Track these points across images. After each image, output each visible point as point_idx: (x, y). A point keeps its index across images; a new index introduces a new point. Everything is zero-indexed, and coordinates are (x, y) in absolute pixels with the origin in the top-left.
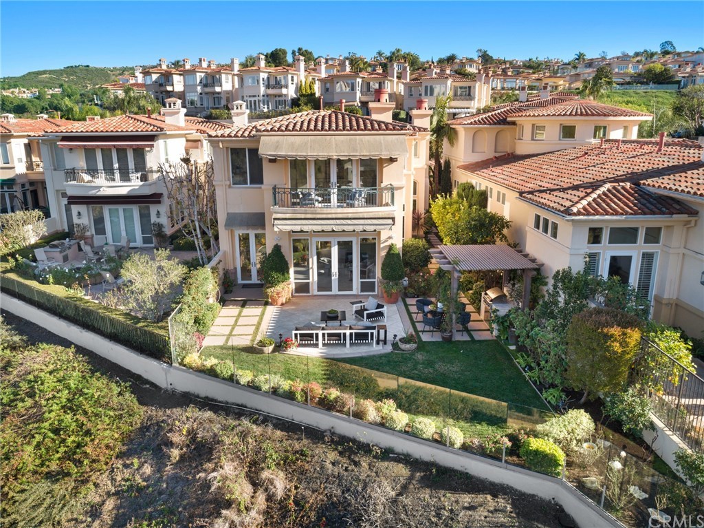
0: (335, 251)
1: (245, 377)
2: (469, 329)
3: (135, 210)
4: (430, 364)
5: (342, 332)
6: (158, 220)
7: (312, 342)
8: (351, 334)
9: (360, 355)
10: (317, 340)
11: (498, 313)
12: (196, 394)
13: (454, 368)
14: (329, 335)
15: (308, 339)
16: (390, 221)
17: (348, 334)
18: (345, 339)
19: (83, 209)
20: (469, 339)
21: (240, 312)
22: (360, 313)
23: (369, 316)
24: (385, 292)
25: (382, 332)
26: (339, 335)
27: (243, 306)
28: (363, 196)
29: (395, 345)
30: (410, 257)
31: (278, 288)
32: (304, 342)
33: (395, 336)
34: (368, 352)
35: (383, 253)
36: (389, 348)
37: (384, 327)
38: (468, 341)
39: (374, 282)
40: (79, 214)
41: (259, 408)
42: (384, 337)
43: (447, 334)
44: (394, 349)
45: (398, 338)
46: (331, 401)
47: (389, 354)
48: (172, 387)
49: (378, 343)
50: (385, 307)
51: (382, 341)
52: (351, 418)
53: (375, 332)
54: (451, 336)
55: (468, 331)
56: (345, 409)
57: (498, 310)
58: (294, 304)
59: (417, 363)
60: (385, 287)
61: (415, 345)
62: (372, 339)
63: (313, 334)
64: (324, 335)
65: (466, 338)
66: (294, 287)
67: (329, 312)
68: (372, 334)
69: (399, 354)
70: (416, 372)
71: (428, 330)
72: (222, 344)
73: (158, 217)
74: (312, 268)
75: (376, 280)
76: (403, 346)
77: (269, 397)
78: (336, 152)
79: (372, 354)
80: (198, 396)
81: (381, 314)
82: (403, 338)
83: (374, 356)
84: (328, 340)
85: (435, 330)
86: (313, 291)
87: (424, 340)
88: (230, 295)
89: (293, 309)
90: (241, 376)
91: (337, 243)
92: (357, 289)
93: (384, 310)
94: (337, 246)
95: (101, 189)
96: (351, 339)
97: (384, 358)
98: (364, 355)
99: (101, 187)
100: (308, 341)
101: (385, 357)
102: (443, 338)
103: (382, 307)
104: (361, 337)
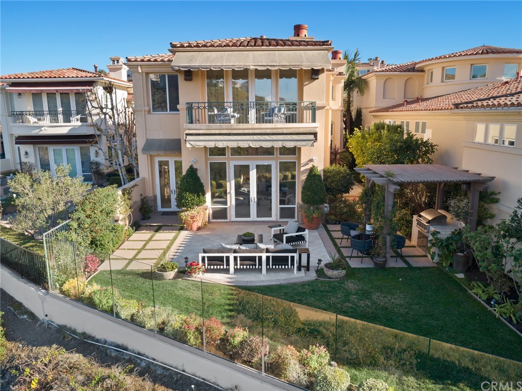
0: (253, 175)
1: (128, 308)
2: (403, 255)
3: (76, 150)
4: (365, 294)
5: (257, 255)
6: (96, 159)
7: (222, 267)
8: (268, 258)
9: (278, 283)
10: (228, 264)
11: (439, 236)
12: (73, 328)
13: (397, 300)
14: (242, 259)
15: (217, 263)
16: (312, 137)
17: (264, 259)
18: (260, 264)
19: (29, 148)
20: (404, 266)
21: (152, 237)
22: (278, 237)
23: (289, 240)
24: (306, 217)
25: (304, 256)
26: (253, 259)
27: (157, 231)
28: (282, 112)
29: (320, 272)
30: (331, 182)
31: (193, 212)
32: (212, 267)
33: (320, 261)
34: (287, 279)
35: (304, 177)
36: (312, 275)
37: (307, 251)
38: (405, 268)
39: (294, 208)
40: (27, 153)
41: (142, 352)
42: (306, 262)
43: (380, 260)
44: (318, 276)
45: (322, 264)
46: (234, 347)
47: (312, 282)
48: (47, 318)
49: (299, 269)
50: (307, 231)
51: (304, 267)
52: (264, 374)
53: (296, 255)
54: (385, 262)
55: (402, 257)
56: (255, 360)
57: (439, 233)
58: (210, 229)
59: (348, 294)
60: (305, 212)
61: (344, 272)
62: (293, 264)
63: (223, 257)
64: (235, 258)
65: (400, 264)
66: (211, 212)
67: (245, 235)
68: (293, 258)
69: (324, 281)
70: (350, 305)
71: (356, 255)
72: (121, 269)
73: (96, 157)
74: (230, 193)
75: (296, 206)
76: (329, 273)
77: (154, 337)
78: (254, 63)
79: (292, 281)
80: (74, 332)
81: (302, 238)
82: (330, 264)
83: (295, 284)
84: (240, 265)
85: (364, 255)
86: (230, 217)
87: (352, 267)
88: (147, 221)
89: (208, 234)
90: (122, 307)
91: (255, 167)
92: (276, 215)
93: (306, 233)
94: (255, 170)
95: (43, 129)
96: (268, 264)
97: (307, 287)
98: (282, 282)
99: (42, 127)
100: (217, 265)
101: (309, 285)
102: (376, 264)
103: (303, 230)
104: (279, 262)
